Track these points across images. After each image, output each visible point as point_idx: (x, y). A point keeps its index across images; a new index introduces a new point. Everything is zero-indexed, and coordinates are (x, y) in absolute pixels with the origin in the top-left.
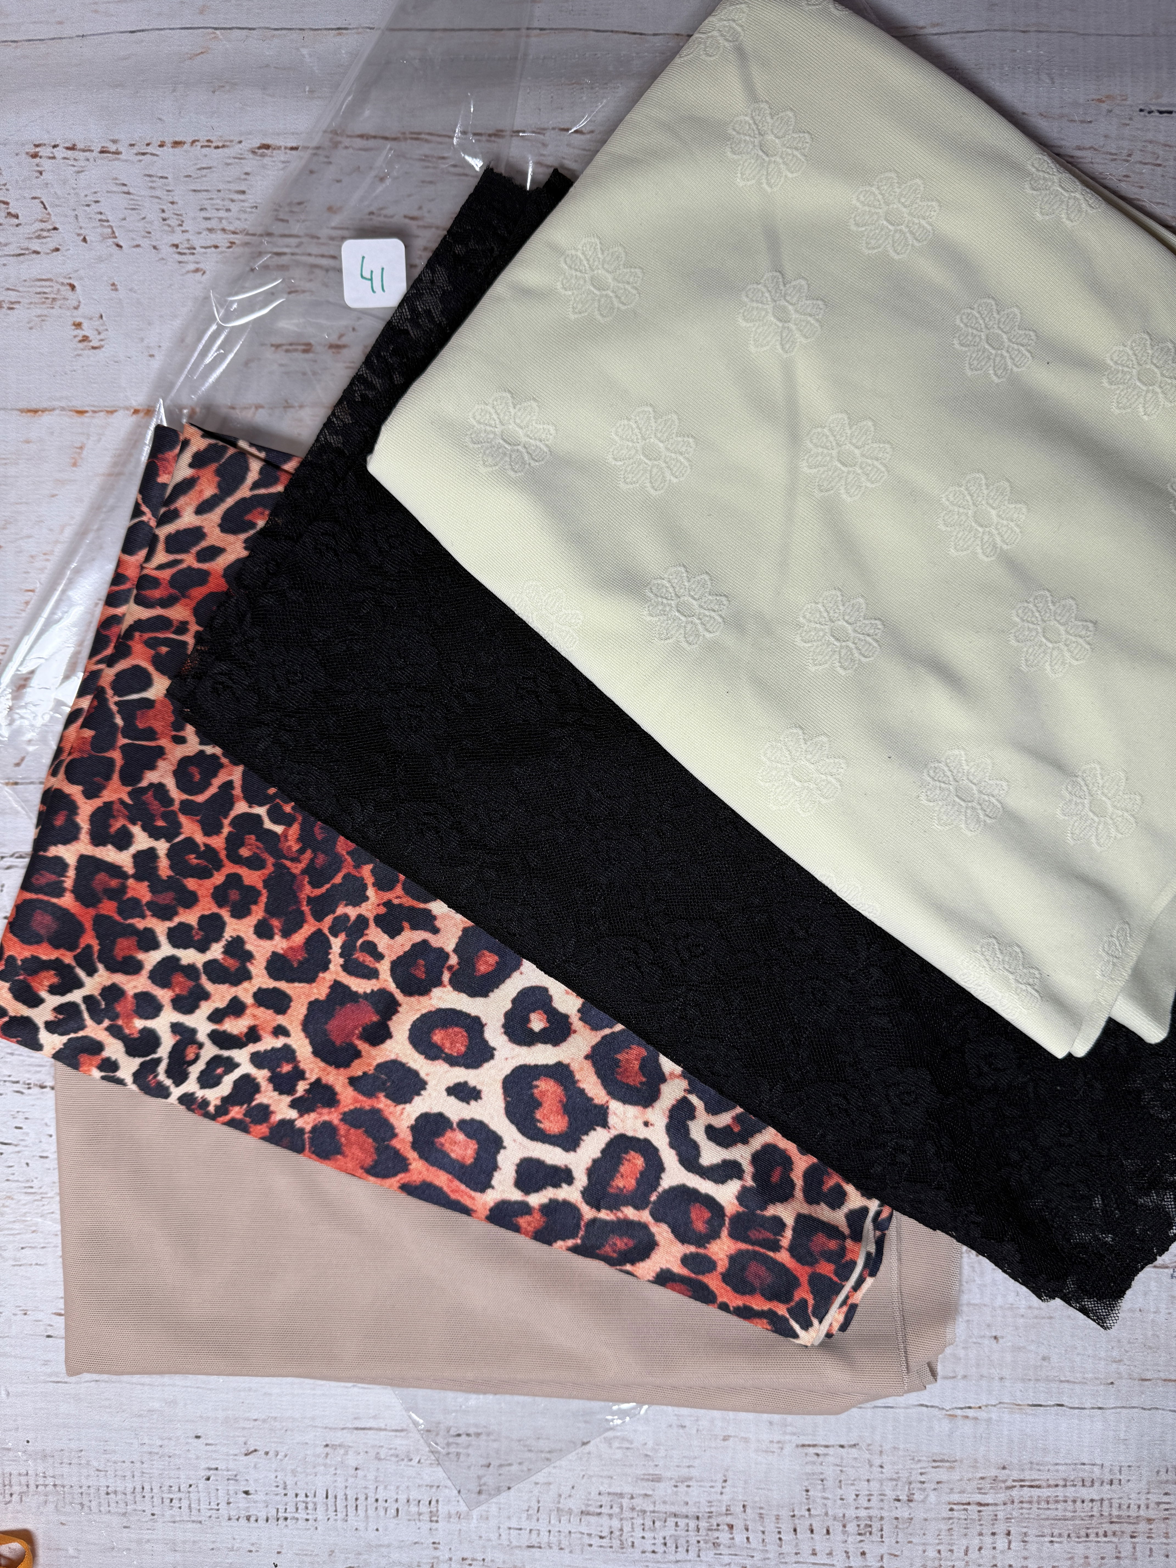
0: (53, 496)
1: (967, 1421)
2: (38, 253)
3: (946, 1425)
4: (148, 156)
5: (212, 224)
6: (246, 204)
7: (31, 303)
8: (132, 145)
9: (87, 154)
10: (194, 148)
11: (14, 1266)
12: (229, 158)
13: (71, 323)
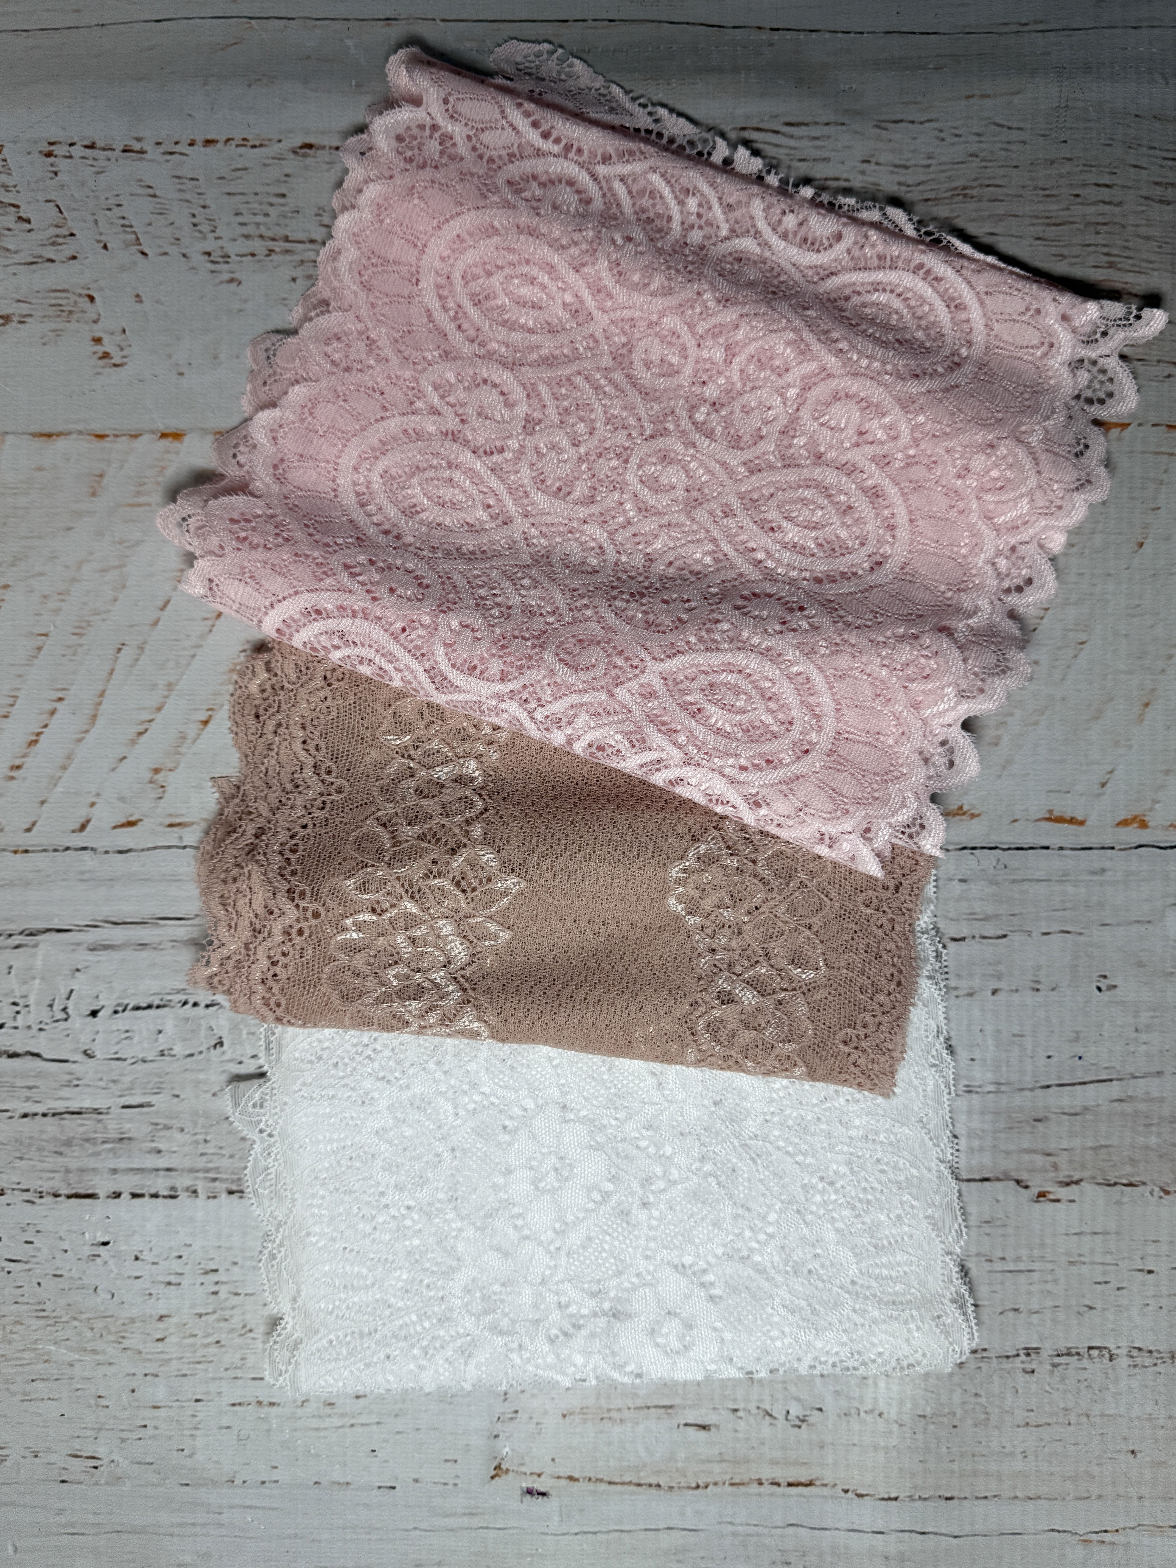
0: (69, 529)
1: (1104, 1548)
2: (52, 261)
3: (1080, 1552)
4: (176, 156)
5: (250, 230)
6: (286, 209)
7: (45, 316)
8: (158, 144)
9: (108, 153)
10: (228, 147)
11: (23, 1401)
12: (268, 158)
13: (89, 338)
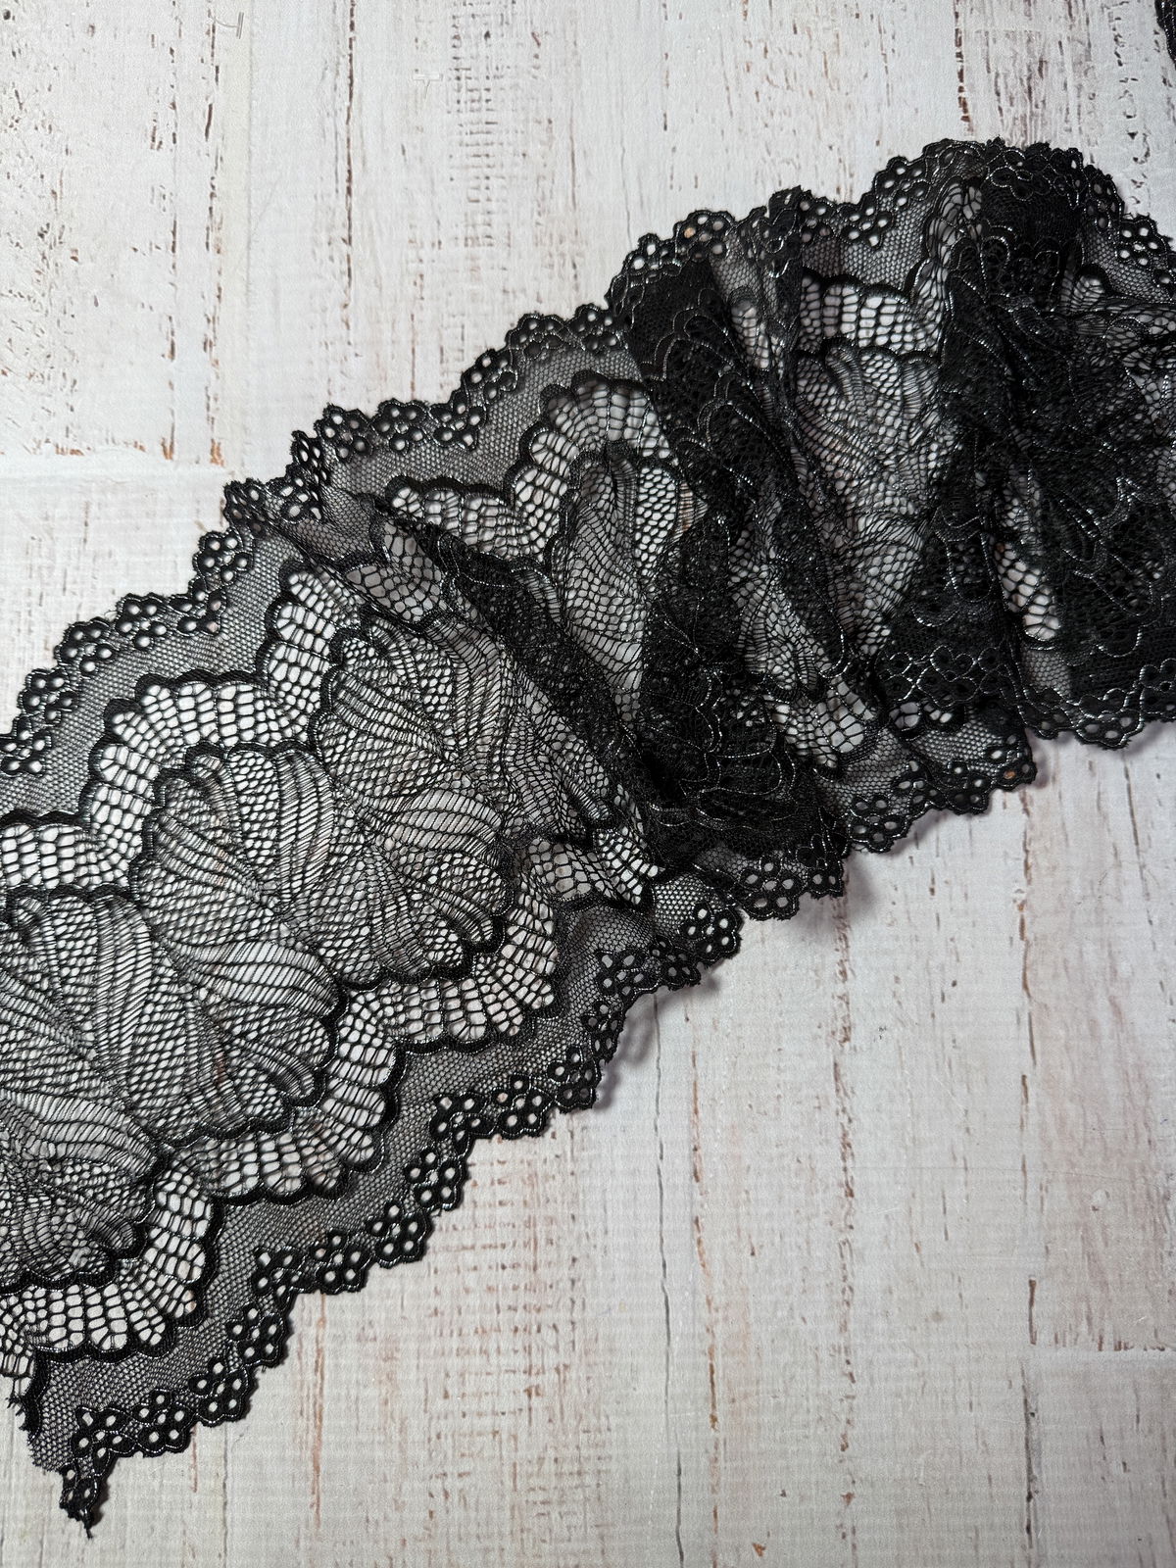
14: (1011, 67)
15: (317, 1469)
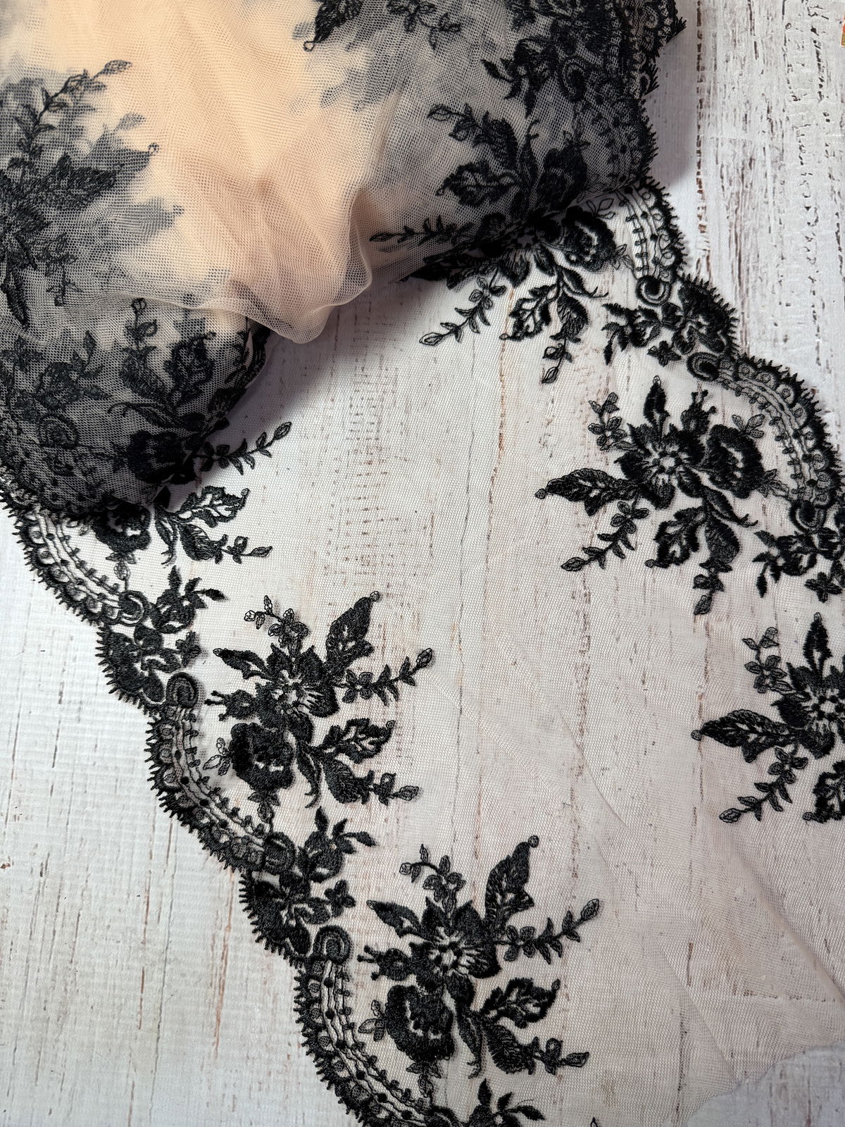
14: (731, 161)
15: (219, 1020)
